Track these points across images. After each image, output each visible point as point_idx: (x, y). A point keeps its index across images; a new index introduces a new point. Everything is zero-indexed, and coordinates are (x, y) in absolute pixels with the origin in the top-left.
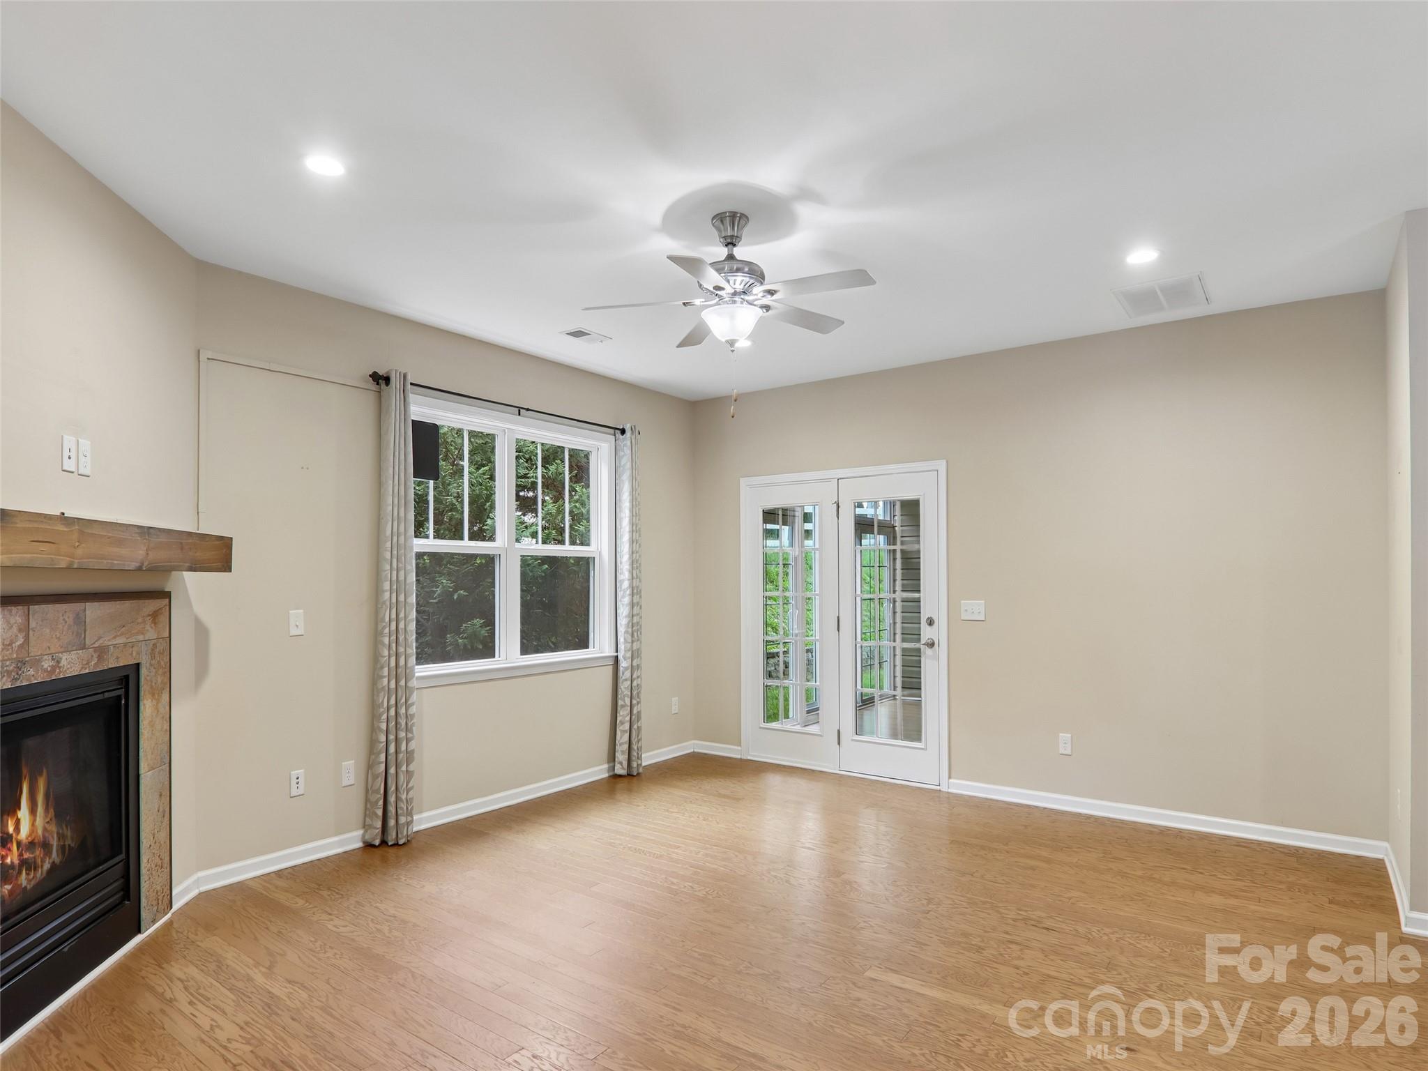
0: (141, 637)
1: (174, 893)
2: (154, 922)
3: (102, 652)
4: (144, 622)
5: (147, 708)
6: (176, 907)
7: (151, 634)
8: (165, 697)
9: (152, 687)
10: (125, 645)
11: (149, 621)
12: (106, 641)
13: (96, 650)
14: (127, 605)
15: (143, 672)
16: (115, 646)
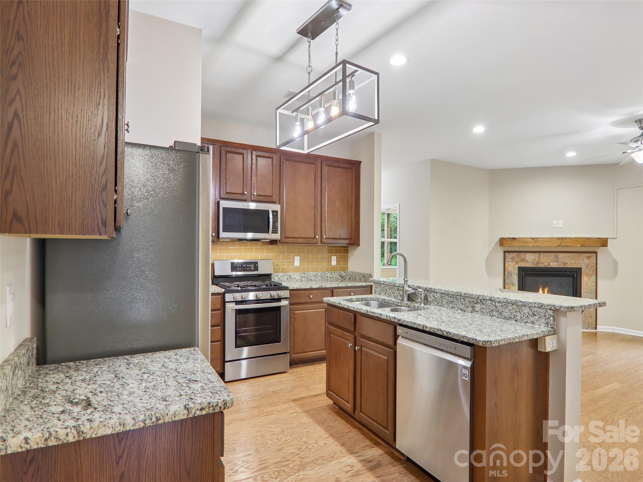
0: (582, 262)
1: (598, 327)
2: (587, 329)
3: (565, 264)
4: (583, 258)
5: (584, 279)
6: (598, 330)
7: (587, 261)
8: (594, 277)
9: (587, 274)
10: (575, 263)
11: (585, 259)
12: (566, 261)
13: (562, 263)
14: (575, 254)
15: (583, 270)
16: (570, 263)
